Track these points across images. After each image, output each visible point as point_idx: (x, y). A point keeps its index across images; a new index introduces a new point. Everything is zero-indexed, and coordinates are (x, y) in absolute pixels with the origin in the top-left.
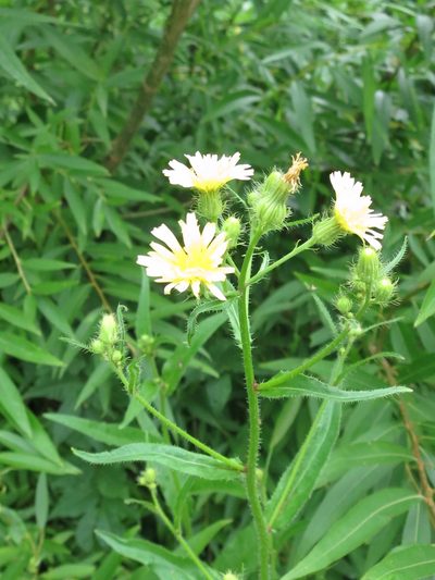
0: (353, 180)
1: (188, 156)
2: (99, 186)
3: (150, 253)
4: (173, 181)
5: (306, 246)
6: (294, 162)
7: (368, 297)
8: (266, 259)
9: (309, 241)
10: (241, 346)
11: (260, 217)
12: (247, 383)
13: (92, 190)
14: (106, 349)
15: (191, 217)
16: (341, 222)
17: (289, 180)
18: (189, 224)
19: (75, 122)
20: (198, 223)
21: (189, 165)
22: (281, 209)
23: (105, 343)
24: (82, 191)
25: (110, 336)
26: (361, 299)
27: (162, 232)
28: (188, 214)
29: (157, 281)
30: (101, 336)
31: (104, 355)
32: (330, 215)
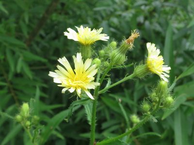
0: (156, 48)
1: (77, 27)
2: (21, 52)
3: (56, 71)
4: (69, 38)
5: (130, 77)
6: (132, 34)
7: (159, 104)
8: (109, 82)
9: (132, 75)
10: (90, 123)
11: (112, 60)
12: (90, 142)
13: (18, 53)
14: (23, 119)
15: (79, 55)
16: (149, 67)
17: (129, 42)
18: (78, 58)
19: (13, 26)
20: (82, 58)
21: (77, 31)
22: (123, 57)
23: (23, 117)
24: (13, 53)
25: (26, 114)
26: (154, 106)
27: (63, 61)
28: (78, 53)
29: (59, 85)
30: (21, 113)
31: (22, 123)
32: (144, 63)
